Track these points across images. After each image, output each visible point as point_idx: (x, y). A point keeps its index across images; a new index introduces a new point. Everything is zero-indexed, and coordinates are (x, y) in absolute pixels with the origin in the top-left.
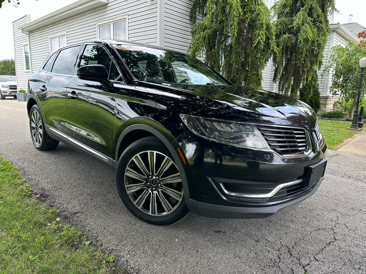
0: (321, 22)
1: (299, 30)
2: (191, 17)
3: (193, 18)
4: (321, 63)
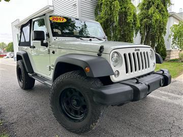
0: (164, 12)
1: (152, 16)
2: (95, 14)
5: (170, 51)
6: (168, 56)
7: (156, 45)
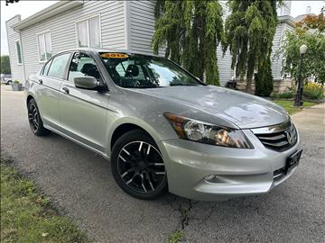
1: (250, 22)
3: (157, 15)
4: (270, 50)
5: (279, 81)
6: (275, 89)
7: (255, 72)
